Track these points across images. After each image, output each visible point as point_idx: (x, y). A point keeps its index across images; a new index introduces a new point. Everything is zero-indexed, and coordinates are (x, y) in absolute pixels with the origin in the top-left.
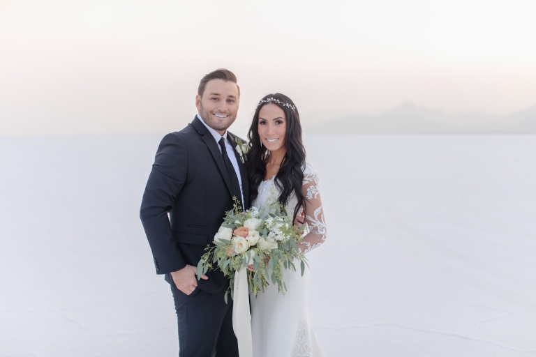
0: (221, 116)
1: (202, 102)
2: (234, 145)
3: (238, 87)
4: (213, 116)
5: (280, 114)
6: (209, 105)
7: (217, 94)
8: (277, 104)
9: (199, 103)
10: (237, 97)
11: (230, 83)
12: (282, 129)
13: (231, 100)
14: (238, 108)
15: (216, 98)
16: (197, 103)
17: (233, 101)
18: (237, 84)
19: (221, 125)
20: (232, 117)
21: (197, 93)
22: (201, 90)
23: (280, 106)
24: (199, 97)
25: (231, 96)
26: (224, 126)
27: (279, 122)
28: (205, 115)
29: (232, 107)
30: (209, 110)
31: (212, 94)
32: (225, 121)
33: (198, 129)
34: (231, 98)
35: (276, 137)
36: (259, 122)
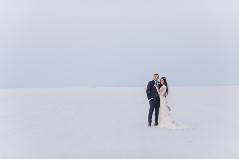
2: (158, 83)
3: (158, 76)
5: (163, 80)
6: (155, 78)
12: (163, 82)
21: (153, 77)
29: (157, 78)
33: (153, 81)
35: (162, 83)
36: (161, 81)
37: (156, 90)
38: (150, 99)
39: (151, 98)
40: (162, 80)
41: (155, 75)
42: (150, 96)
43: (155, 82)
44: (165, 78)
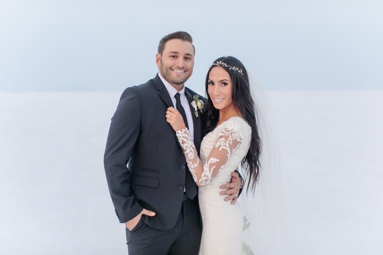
0: (178, 72)
1: (163, 59)
2: (190, 100)
3: (193, 47)
4: (171, 71)
5: (225, 76)
6: (168, 62)
7: (175, 53)
8: (224, 68)
9: (159, 60)
10: (193, 55)
11: (187, 43)
12: (227, 90)
13: (187, 57)
14: (193, 65)
15: (175, 56)
16: (157, 61)
17: (190, 59)
18: (193, 43)
19: (179, 80)
20: (188, 73)
21: (157, 52)
22: (161, 49)
23: (227, 69)
24: (159, 56)
25: (188, 54)
26: (182, 81)
27: (226, 84)
28: (165, 70)
30: (169, 66)
31: (171, 52)
32: (183, 76)
33: (156, 85)
34: (188, 56)
35: (222, 97)
36: (208, 83)
37: (180, 151)
38: (137, 219)
39: (145, 212)
40: (221, 74)
41: (165, 40)
42: (132, 192)
43: (172, 91)
44: (240, 66)
